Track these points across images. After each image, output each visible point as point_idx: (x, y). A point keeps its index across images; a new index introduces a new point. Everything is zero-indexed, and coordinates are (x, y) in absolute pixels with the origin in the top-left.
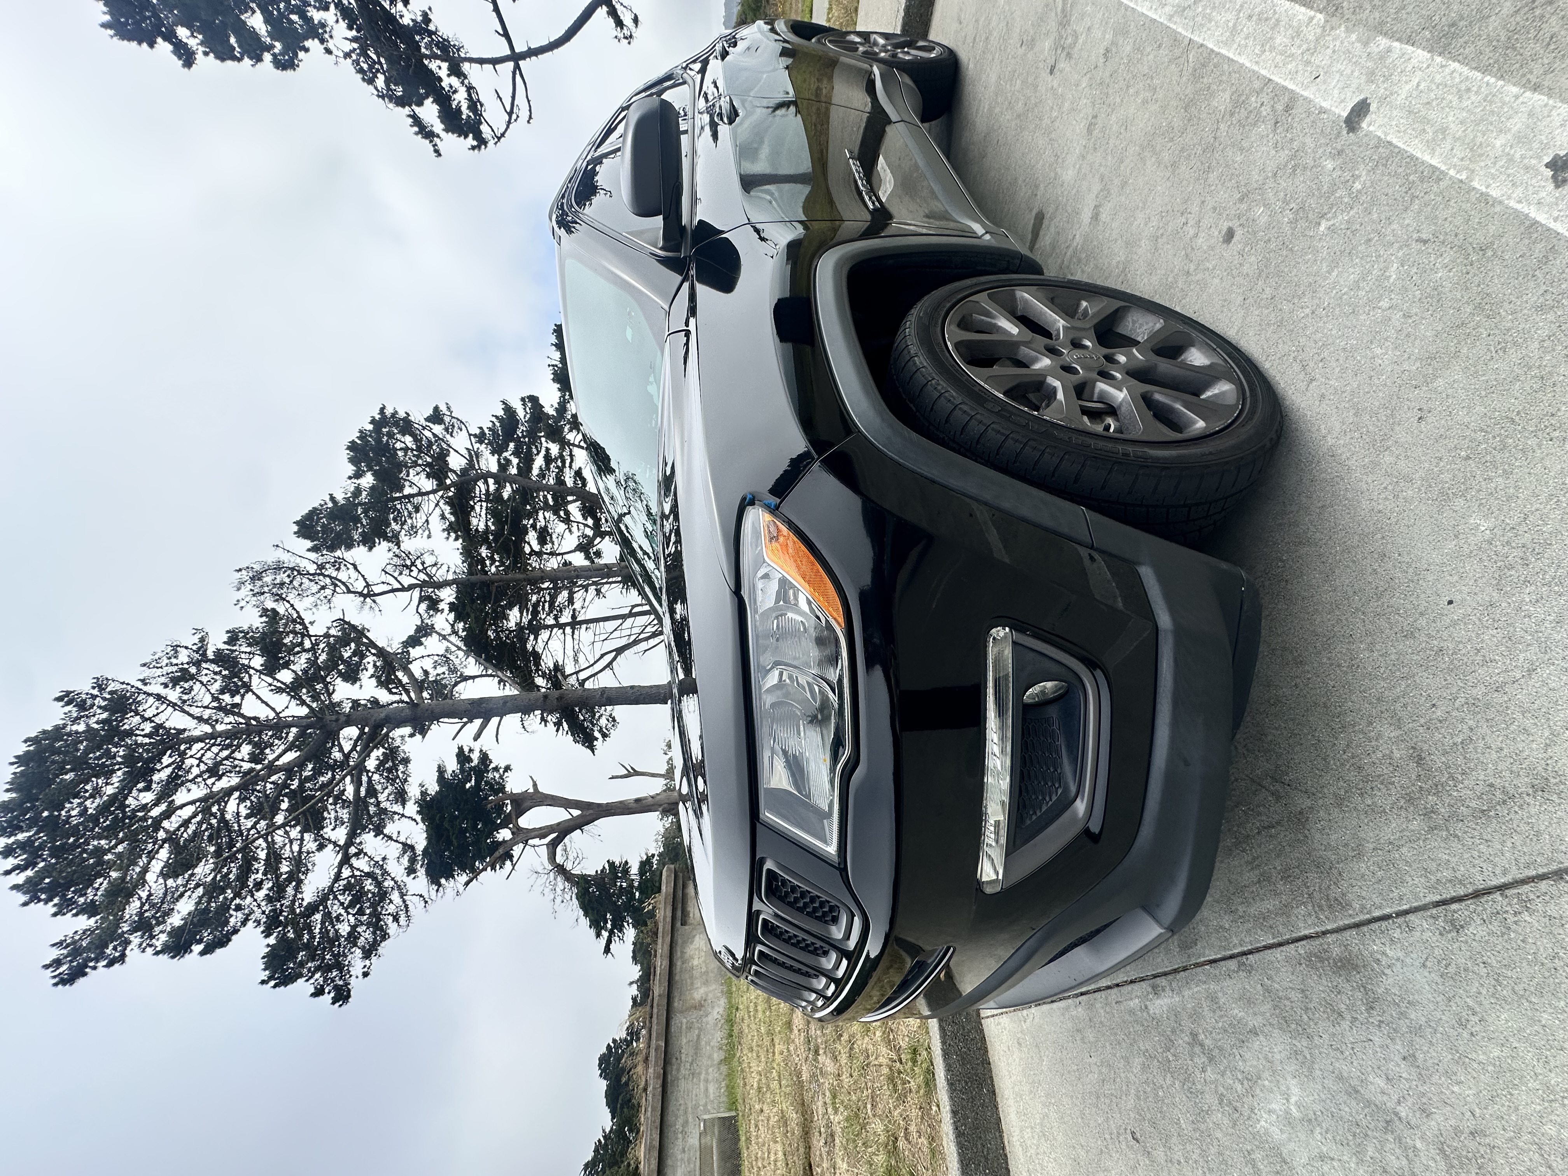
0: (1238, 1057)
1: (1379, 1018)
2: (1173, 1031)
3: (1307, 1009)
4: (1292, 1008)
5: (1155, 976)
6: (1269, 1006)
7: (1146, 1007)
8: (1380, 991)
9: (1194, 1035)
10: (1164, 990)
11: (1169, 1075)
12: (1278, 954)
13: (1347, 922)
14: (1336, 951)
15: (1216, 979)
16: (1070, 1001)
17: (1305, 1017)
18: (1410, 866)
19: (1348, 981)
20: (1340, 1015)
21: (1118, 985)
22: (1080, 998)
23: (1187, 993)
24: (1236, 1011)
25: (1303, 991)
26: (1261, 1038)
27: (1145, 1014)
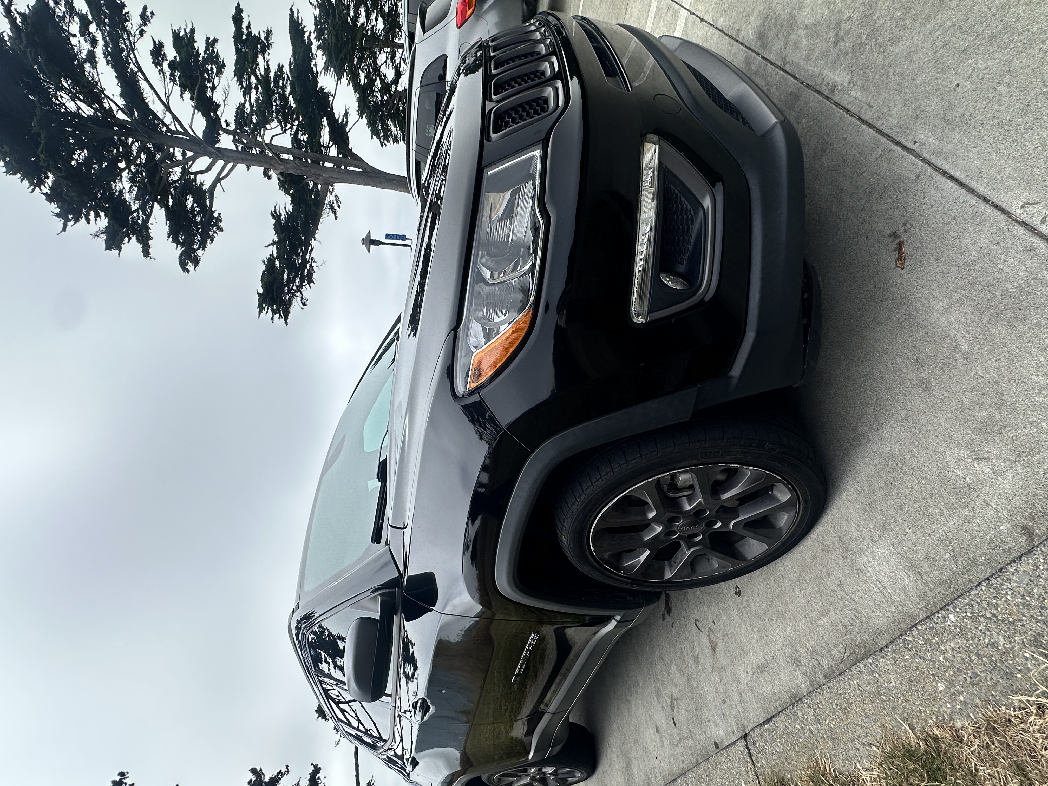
2: (846, 54)
5: (827, 98)
7: (850, 83)
9: (836, 44)
10: (829, 84)
23: (817, 71)
27: (855, 79)
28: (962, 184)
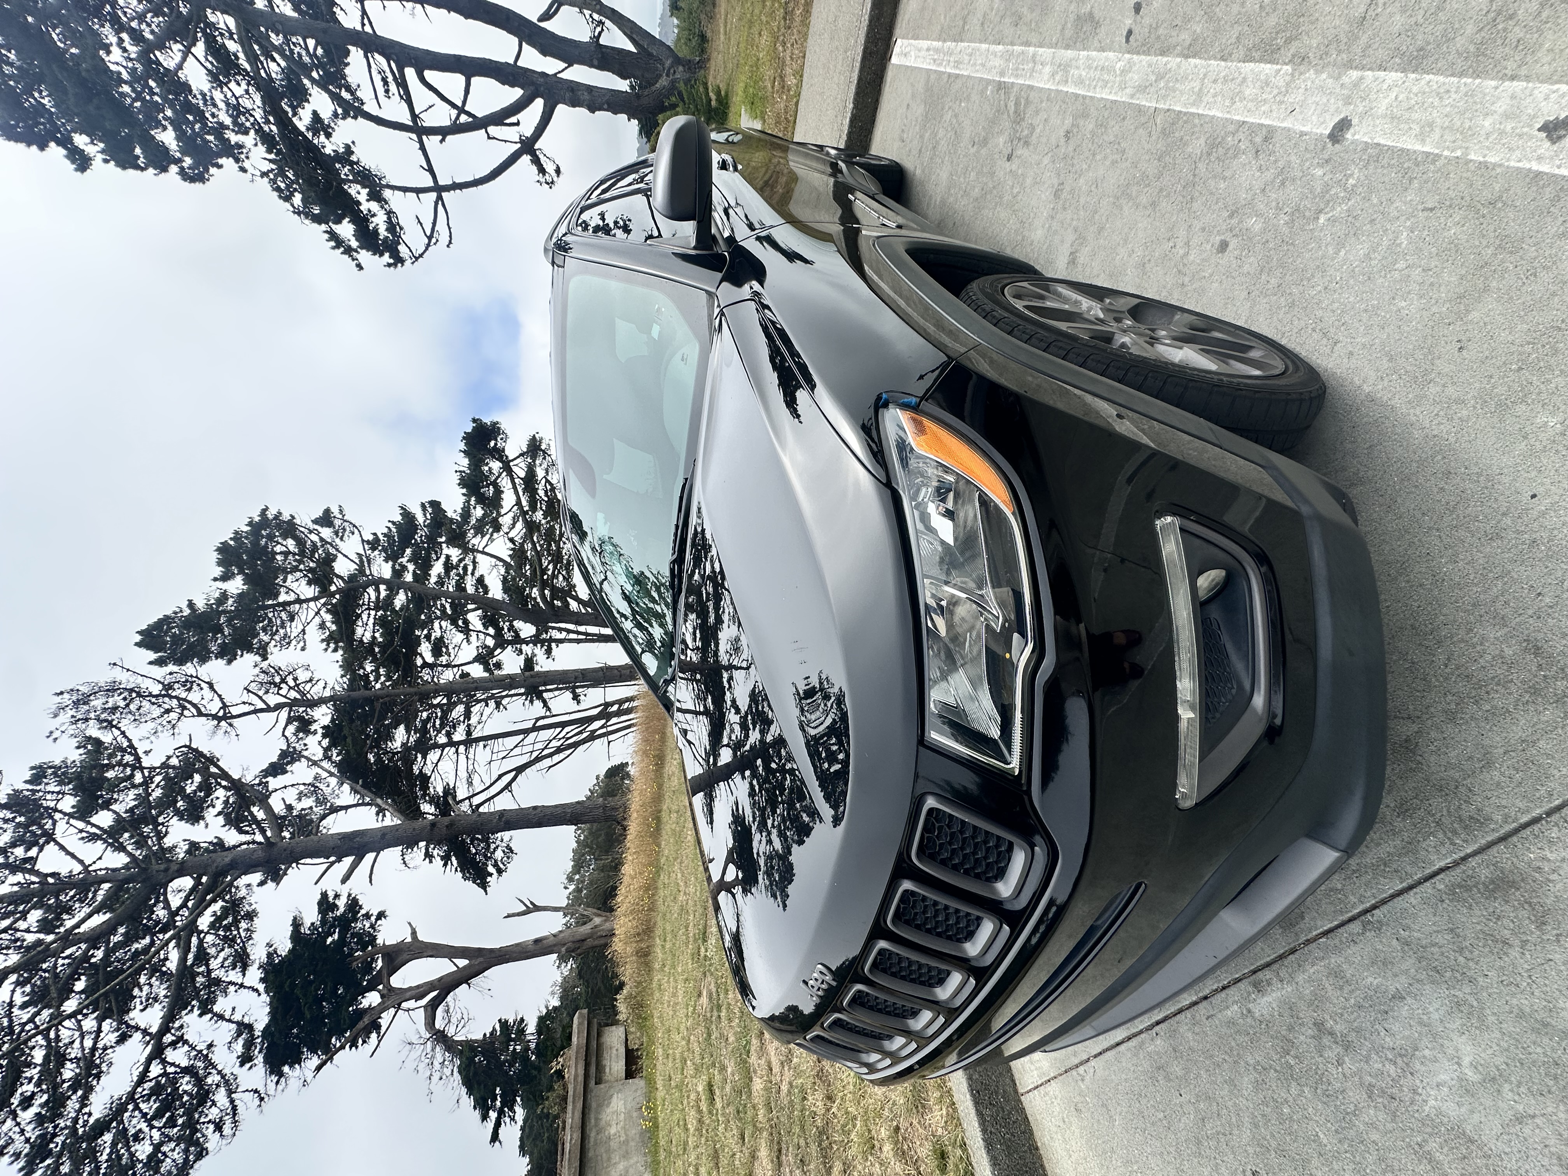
0: (1383, 1033)
1: (1555, 932)
2: (1291, 1029)
3: (1461, 950)
4: (1443, 954)
5: (1254, 972)
6: (1412, 961)
7: (1249, 1011)
8: (1548, 902)
9: (1319, 1025)
10: (1269, 984)
11: (1294, 1084)
12: (1412, 898)
13: (1489, 839)
14: (1484, 874)
15: (1338, 950)
16: (1143, 1036)
17: (1461, 959)
18: (1553, 758)
19: (1507, 902)
20: (1505, 943)
21: (1206, 998)
22: (1157, 1028)
23: (1301, 978)
24: (1370, 979)
25: (1452, 930)
26: (1409, 1000)
27: (1249, 1020)
28: (1118, 1044)
